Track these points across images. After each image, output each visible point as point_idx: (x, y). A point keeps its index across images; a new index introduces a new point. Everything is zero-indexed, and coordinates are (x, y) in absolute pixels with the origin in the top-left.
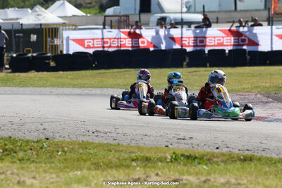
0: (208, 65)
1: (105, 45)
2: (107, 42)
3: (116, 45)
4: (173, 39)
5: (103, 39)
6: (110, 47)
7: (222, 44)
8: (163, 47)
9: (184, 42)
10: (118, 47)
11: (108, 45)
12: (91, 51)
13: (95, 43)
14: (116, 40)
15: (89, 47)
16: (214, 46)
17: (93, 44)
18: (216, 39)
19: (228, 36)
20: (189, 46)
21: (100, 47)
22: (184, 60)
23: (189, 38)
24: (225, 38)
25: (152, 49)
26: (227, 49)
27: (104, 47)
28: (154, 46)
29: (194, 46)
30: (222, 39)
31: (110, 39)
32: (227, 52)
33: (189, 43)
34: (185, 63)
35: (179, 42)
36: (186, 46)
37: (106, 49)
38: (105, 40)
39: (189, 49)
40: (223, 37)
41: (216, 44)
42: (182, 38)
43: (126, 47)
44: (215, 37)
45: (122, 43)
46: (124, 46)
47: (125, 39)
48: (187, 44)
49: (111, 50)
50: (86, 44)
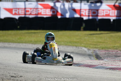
0: (98, 29)
1: (27, 13)
2: (28, 11)
3: (35, 13)
4: (74, 10)
5: (25, 8)
6: (30, 14)
7: (108, 15)
8: (68, 16)
9: (82, 13)
10: (36, 14)
11: (29, 13)
12: (17, 17)
13: (20, 12)
14: (35, 10)
15: (15, 14)
16: (103, 16)
17: (19, 12)
18: (105, 11)
19: (113, 9)
20: (85, 16)
21: (23, 14)
22: (82, 25)
23: (85, 10)
24: (111, 11)
25: (59, 17)
26: (112, 18)
27: (25, 14)
28: (61, 15)
29: (89, 16)
30: (108, 11)
31: (31, 9)
32: (112, 21)
33: (85, 13)
34: (82, 28)
35: (79, 13)
36: (83, 16)
37: (27, 16)
38: (27, 10)
39: (85, 18)
40: (109, 10)
41: (104, 15)
42: (81, 10)
43: (41, 15)
44: (103, 10)
45: (39, 12)
46: (40, 14)
47: (41, 9)
48: (84, 14)
49: (31, 16)
50: (14, 12)
